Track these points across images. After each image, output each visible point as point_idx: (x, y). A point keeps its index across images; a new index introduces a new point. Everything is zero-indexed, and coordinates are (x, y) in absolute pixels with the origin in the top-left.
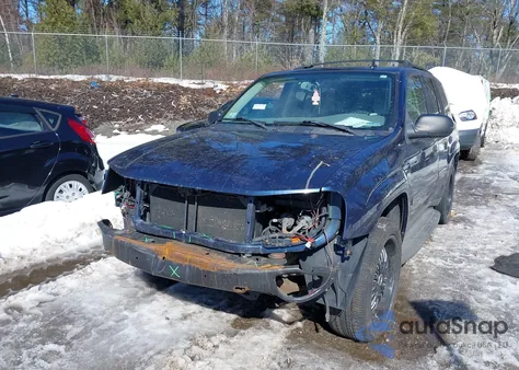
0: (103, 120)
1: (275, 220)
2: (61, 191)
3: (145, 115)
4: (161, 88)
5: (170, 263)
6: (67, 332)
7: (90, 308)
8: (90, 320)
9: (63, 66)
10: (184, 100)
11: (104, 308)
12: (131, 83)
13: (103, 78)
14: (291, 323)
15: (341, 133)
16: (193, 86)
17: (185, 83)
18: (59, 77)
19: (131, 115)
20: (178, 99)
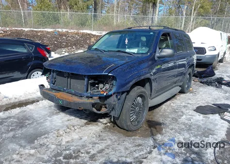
0: (58, 48)
1: (97, 86)
2: (34, 75)
3: (76, 46)
4: (83, 35)
5: (59, 99)
6: (26, 123)
7: (35, 116)
8: (35, 119)
9: (44, 25)
10: (93, 40)
11: (41, 116)
12: (71, 33)
13: (60, 30)
14: (106, 124)
15: (129, 55)
16: (97, 34)
17: (94, 33)
18: (42, 30)
19: (70, 46)
20: (90, 40)
